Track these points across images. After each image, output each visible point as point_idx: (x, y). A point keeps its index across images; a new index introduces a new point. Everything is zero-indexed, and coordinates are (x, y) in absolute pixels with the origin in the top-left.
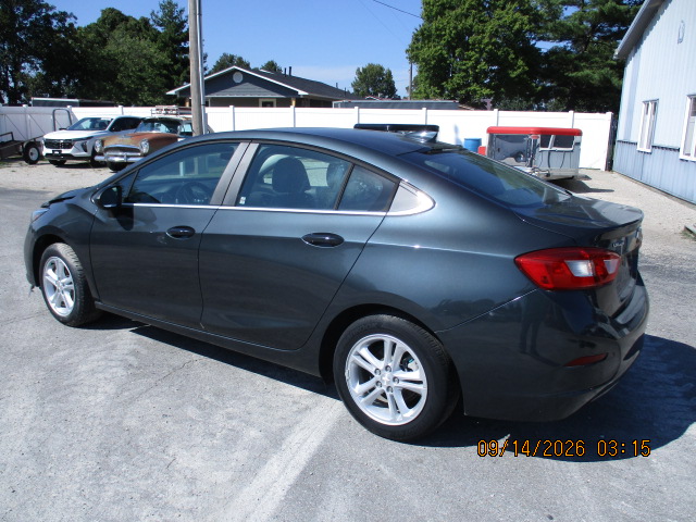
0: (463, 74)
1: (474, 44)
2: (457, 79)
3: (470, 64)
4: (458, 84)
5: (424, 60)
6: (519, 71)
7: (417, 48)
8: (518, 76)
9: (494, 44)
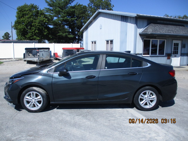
0: (31, 33)
1: (34, 25)
2: (29, 34)
3: (33, 30)
4: (30, 36)
5: (19, 29)
6: (46, 33)
7: (16, 26)
8: (46, 34)
9: (39, 25)
